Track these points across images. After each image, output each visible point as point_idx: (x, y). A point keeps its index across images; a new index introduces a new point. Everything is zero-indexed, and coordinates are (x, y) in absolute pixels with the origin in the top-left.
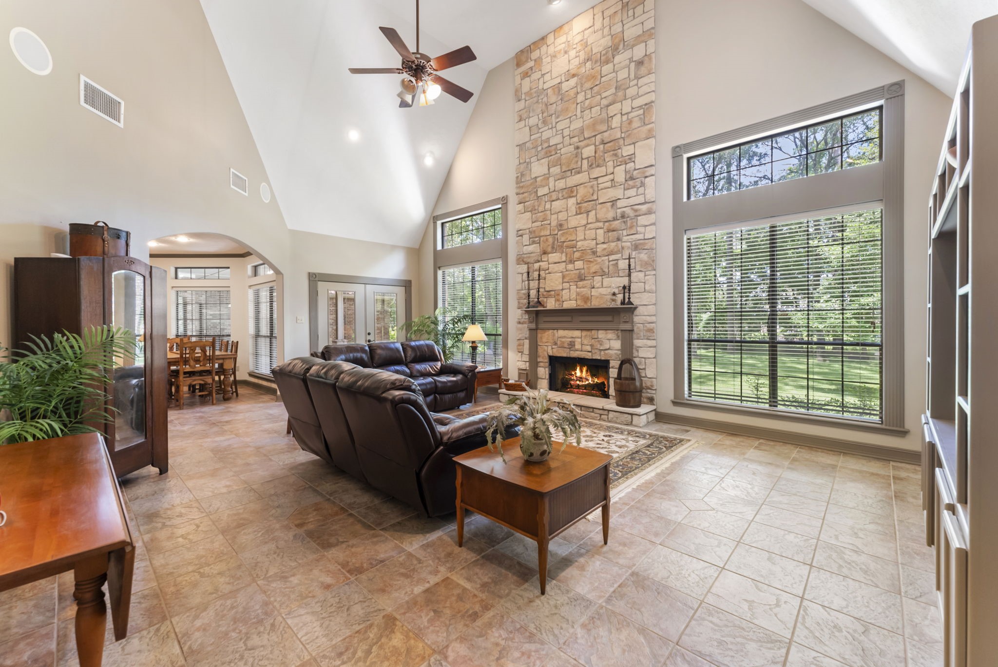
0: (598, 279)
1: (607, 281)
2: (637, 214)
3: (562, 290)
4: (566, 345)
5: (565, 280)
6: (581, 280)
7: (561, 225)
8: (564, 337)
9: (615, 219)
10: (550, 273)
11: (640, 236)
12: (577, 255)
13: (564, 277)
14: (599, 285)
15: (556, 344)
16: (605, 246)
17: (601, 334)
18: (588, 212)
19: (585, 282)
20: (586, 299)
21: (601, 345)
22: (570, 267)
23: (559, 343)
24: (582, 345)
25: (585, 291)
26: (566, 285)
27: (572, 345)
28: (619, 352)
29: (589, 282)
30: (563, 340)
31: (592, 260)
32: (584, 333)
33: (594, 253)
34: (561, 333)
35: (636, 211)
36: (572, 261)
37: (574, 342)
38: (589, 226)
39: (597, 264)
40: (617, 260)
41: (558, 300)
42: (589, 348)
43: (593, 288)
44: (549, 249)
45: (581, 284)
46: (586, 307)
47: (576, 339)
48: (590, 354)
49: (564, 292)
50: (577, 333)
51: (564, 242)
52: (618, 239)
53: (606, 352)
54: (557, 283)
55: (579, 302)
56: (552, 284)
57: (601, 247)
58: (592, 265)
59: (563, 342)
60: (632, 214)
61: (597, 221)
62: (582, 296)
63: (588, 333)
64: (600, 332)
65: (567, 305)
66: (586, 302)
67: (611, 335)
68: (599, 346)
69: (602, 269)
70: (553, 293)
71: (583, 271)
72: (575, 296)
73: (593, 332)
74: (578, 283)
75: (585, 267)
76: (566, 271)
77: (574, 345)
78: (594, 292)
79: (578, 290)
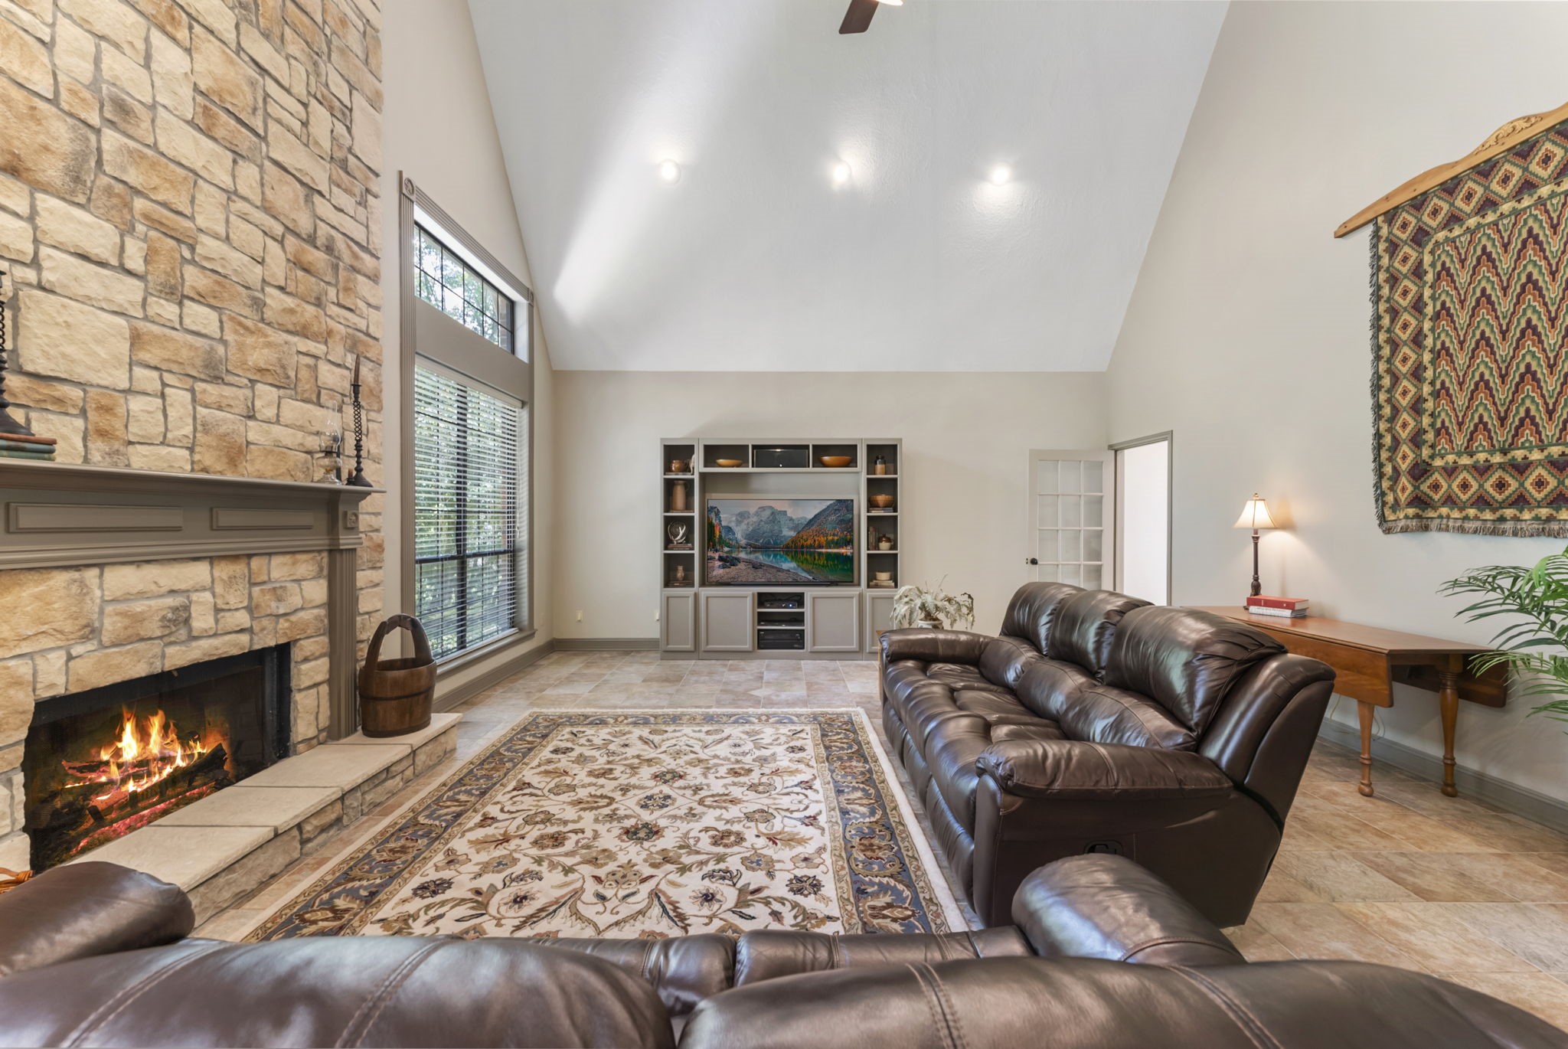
0: (266, 393)
1: (292, 409)
2: (356, 264)
3: (128, 391)
4: (153, 628)
5: (144, 356)
6: (217, 379)
7: (122, 108)
8: (142, 595)
9: (309, 240)
10: (41, 287)
11: (362, 324)
13: (136, 339)
14: (270, 413)
15: (90, 632)
16: (290, 302)
17: (279, 568)
19: (227, 391)
20: (236, 452)
21: (279, 599)
22: (168, 310)
23: (111, 625)
24: (217, 610)
25: (228, 421)
26: (145, 378)
27: (180, 618)
28: (322, 612)
29: (240, 393)
30: (139, 607)
31: (249, 323)
32: (223, 570)
33: (258, 305)
34: (122, 579)
35: (356, 256)
36: (175, 293)
37: (187, 608)
38: (239, 205)
39: (269, 345)
40: (316, 357)
41: (103, 434)
42: (243, 619)
43: (251, 417)
44: (52, 171)
45: (212, 391)
46: (230, 477)
47: (194, 597)
48: (244, 638)
49: (136, 404)
50: (199, 572)
51: (137, 192)
52: (318, 303)
53: (293, 618)
54: (102, 351)
56: (69, 350)
57: (275, 300)
58: (250, 340)
59: (138, 619)
60: (347, 257)
61: (267, 208)
62: (222, 437)
63: (239, 568)
64: (276, 561)
65: (142, 461)
66: (233, 462)
67: (305, 566)
68: (273, 604)
69: (283, 367)
70: (76, 393)
71: (221, 350)
72: (188, 430)
73: (255, 563)
74: (200, 386)
75: (229, 337)
76: (146, 318)
77: (187, 621)
78: (254, 432)
79: (202, 411)
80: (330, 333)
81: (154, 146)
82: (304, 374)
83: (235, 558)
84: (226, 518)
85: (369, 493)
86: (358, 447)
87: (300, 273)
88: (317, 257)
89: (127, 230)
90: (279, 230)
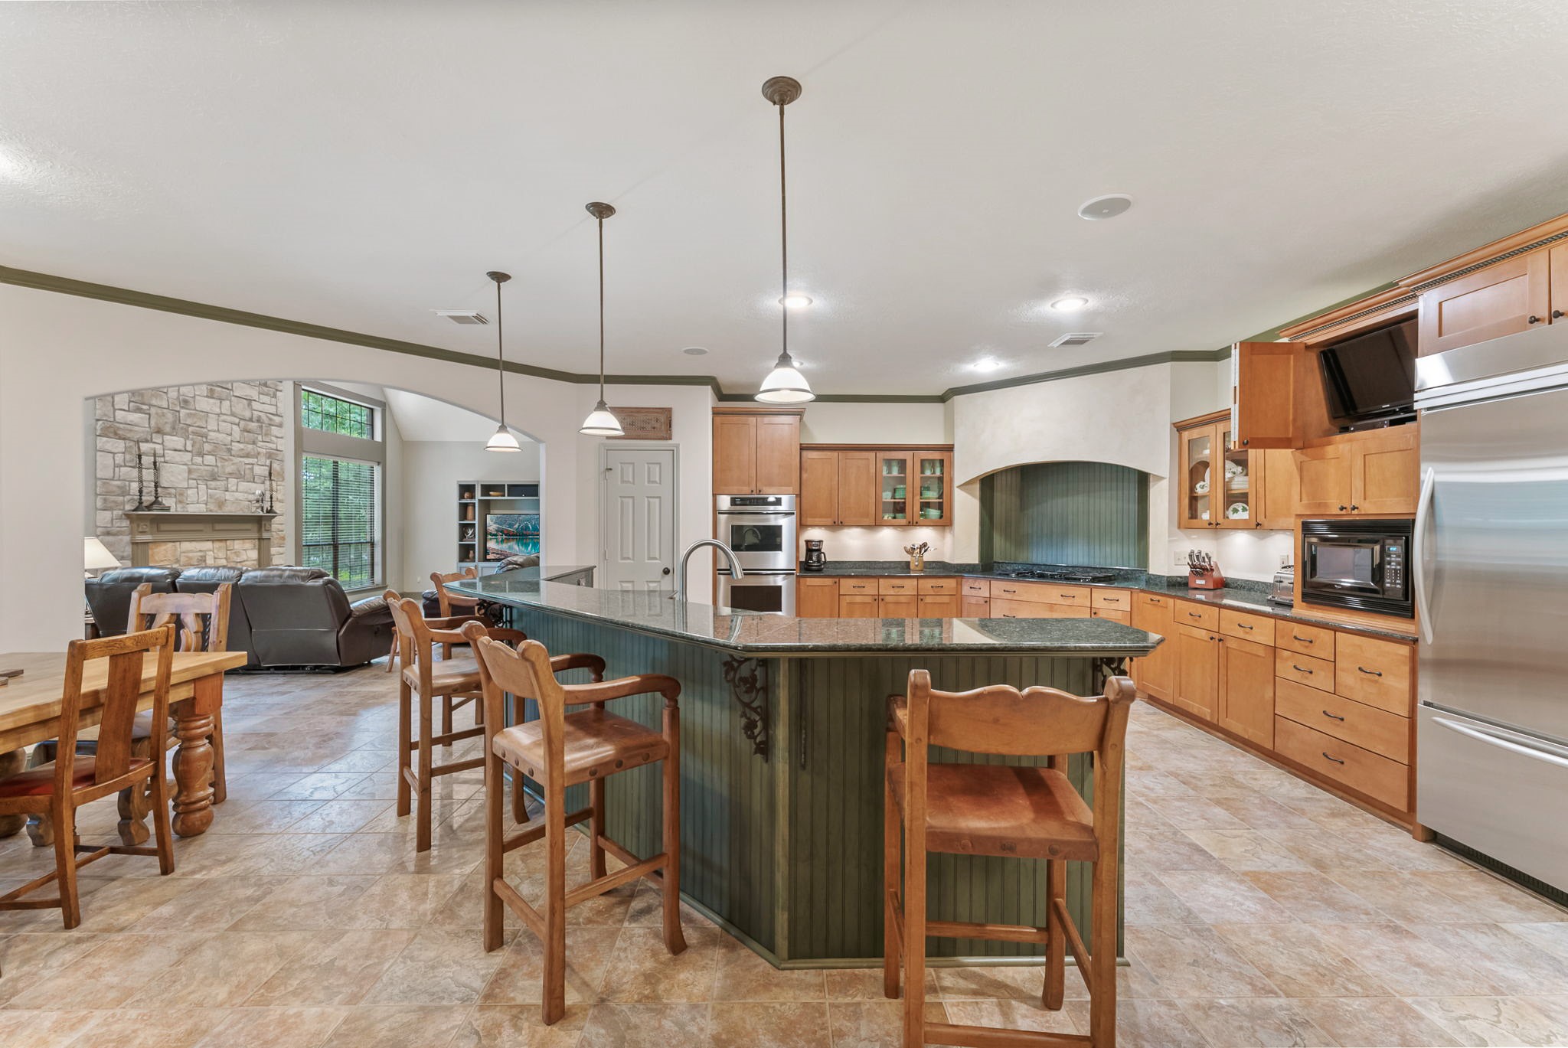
0: (233, 481)
1: (243, 486)
2: (270, 422)
3: (187, 488)
4: (194, 561)
5: (191, 476)
6: (215, 479)
7: (186, 402)
8: (192, 551)
9: (251, 420)
10: (169, 462)
11: (276, 446)
12: (207, 447)
13: (190, 471)
14: (234, 488)
15: (178, 560)
16: (241, 446)
17: (237, 545)
18: (221, 400)
19: (218, 483)
20: (221, 504)
21: (238, 556)
22: (199, 460)
23: (183, 559)
24: (215, 558)
25: (218, 493)
26: (193, 483)
28: (256, 563)
29: (223, 483)
30: (190, 555)
31: (226, 457)
32: (217, 545)
33: (229, 450)
34: (186, 546)
35: (270, 419)
36: (201, 454)
37: (205, 556)
38: (223, 416)
39: (231, 463)
41: (181, 502)
43: (227, 491)
44: (166, 428)
45: (213, 484)
46: (218, 512)
49: (190, 492)
50: (209, 545)
51: (190, 425)
52: (254, 443)
54: (180, 477)
55: (211, 506)
56: (172, 479)
57: (237, 445)
58: (226, 463)
59: (190, 558)
60: (267, 421)
61: (233, 415)
62: (217, 499)
63: (222, 544)
64: (236, 542)
65: (192, 510)
66: (218, 507)
67: (248, 544)
68: (235, 558)
69: (237, 471)
70: (173, 491)
71: (216, 469)
72: (205, 498)
73: (228, 542)
74: (209, 483)
75: (219, 464)
76: (193, 464)
77: (205, 561)
78: (228, 496)
79: (209, 491)
80: (259, 453)
81: (195, 410)
82: (247, 472)
83: (221, 540)
84: (218, 526)
85: (274, 517)
86: (271, 498)
87: (246, 434)
88: (253, 425)
89: (187, 438)
90: (237, 420)
